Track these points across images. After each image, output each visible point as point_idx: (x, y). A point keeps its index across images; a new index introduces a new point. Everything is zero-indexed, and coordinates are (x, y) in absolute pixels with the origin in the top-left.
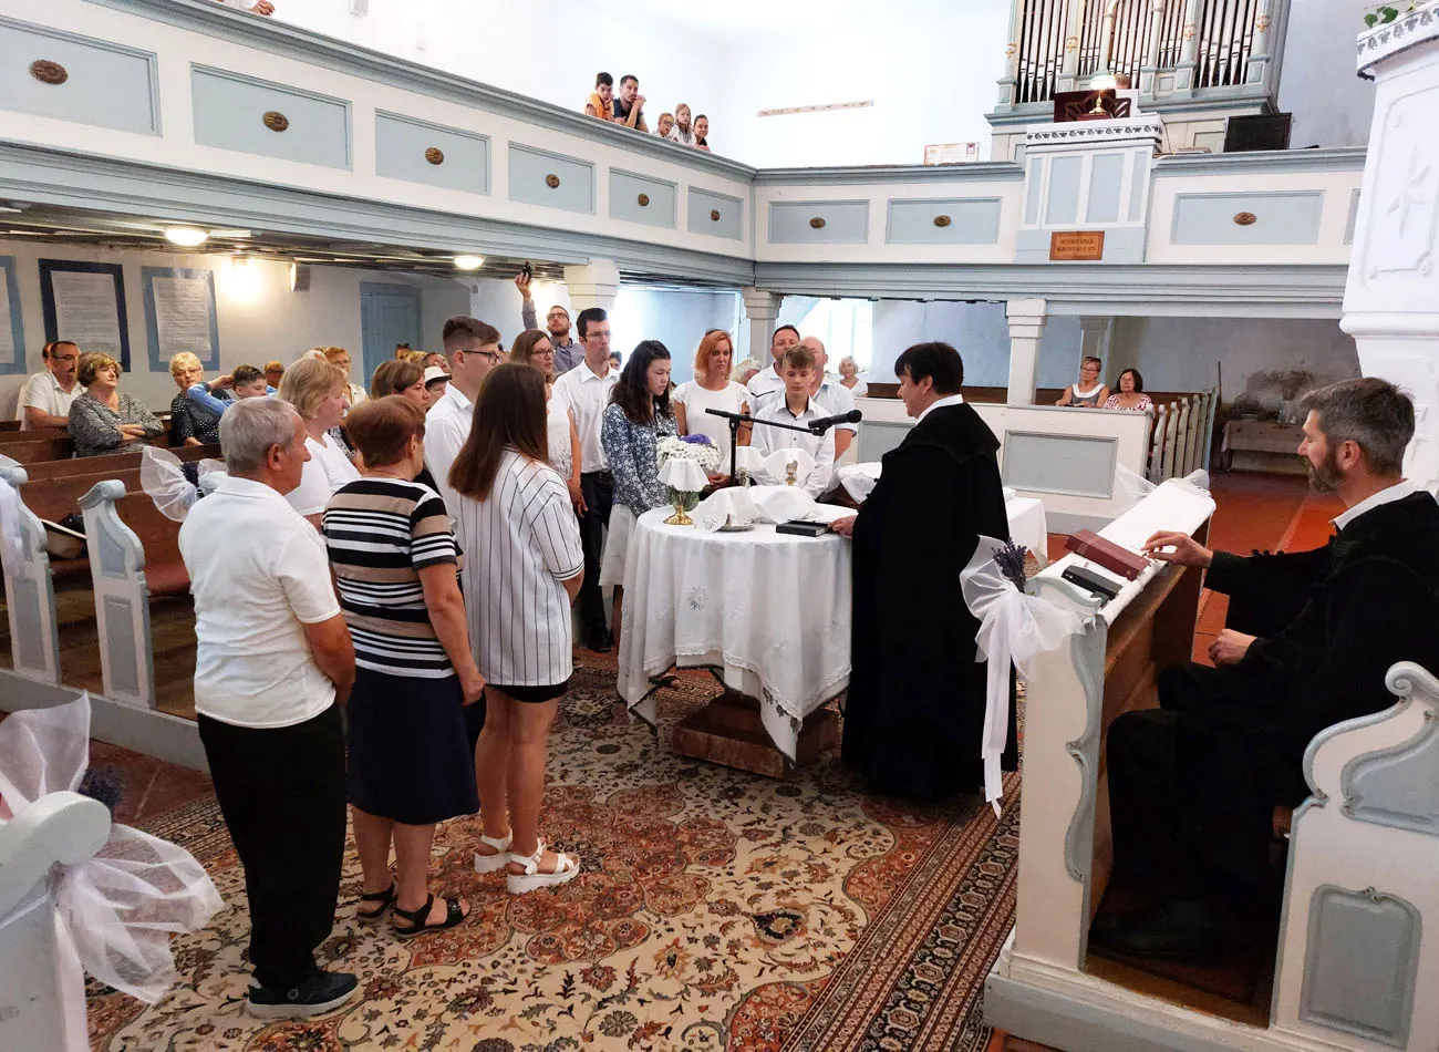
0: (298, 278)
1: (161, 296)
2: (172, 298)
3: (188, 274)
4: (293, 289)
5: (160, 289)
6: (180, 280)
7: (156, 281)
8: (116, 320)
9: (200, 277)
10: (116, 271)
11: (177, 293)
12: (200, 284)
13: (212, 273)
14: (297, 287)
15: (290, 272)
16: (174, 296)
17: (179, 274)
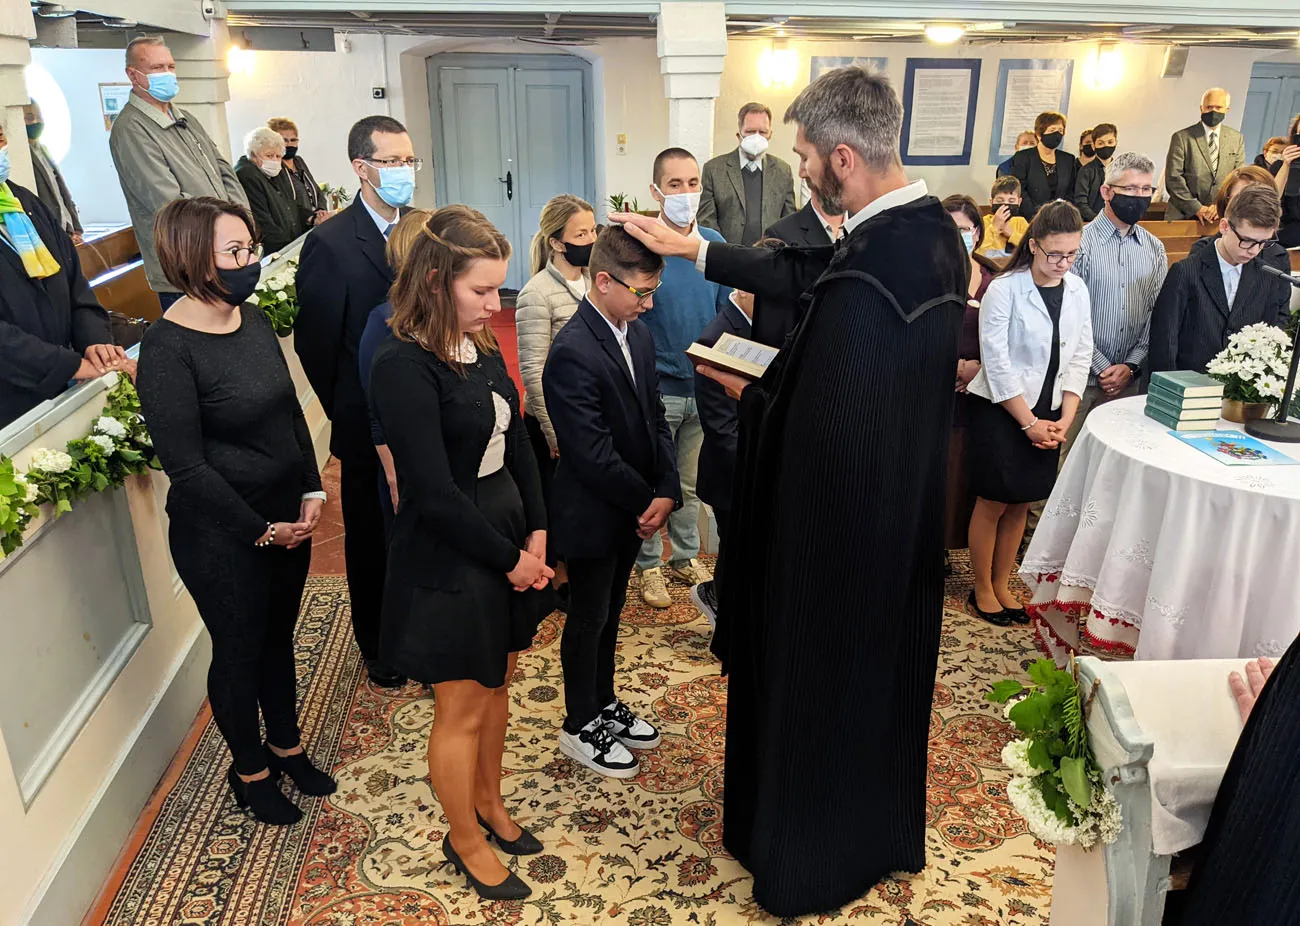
0: (1171, 63)
1: (1014, 88)
2: (1024, 91)
3: (1046, 64)
4: (1162, 75)
5: (1015, 81)
6: (1036, 72)
7: (1012, 73)
8: (964, 115)
9: (1058, 67)
10: (974, 65)
11: (1030, 84)
12: (1057, 75)
13: (1072, 62)
14: (1168, 73)
15: (1161, 55)
16: (1027, 88)
17: (1036, 64)
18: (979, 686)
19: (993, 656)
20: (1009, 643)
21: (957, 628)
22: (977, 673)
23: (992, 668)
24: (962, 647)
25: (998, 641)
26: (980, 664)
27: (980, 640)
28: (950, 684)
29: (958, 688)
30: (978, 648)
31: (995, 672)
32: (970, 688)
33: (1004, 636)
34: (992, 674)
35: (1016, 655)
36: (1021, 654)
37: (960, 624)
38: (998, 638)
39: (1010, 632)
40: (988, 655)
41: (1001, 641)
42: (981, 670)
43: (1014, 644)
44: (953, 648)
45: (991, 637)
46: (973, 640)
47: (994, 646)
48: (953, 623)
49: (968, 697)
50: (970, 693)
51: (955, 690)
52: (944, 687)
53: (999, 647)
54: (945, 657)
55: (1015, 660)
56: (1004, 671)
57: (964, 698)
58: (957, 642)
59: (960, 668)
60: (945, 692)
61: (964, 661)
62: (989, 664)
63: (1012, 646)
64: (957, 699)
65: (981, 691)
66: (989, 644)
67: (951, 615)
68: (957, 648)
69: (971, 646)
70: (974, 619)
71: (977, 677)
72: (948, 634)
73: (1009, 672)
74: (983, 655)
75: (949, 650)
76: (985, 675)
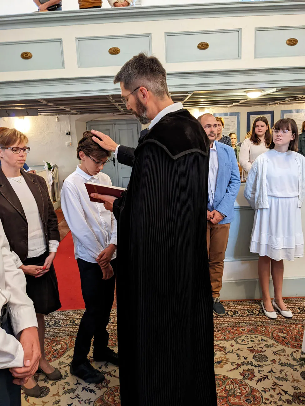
3: (298, 111)
6: (295, 113)
9: (302, 112)
10: (272, 113)
18: (277, 391)
19: (286, 369)
20: (294, 359)
21: (267, 349)
22: (276, 381)
23: (285, 377)
24: (269, 362)
25: (288, 358)
26: (278, 374)
27: (278, 357)
28: (260, 389)
29: (265, 392)
30: (277, 363)
31: (286, 380)
32: (272, 392)
33: (292, 355)
34: (284, 382)
35: (298, 367)
36: (301, 367)
37: (268, 346)
38: (288, 356)
39: (295, 352)
40: (283, 368)
41: (290, 358)
42: (278, 378)
43: (297, 360)
44: (264, 363)
45: (285, 355)
46: (275, 357)
47: (286, 362)
48: (265, 345)
49: (271, 399)
50: (272, 396)
51: (263, 393)
52: (257, 391)
53: (289, 362)
54: (260, 369)
55: (298, 371)
56: (291, 380)
57: (268, 400)
58: (266, 358)
59: (267, 377)
60: (257, 394)
61: (269, 372)
62: (283, 375)
63: (296, 362)
64: (264, 401)
65: (278, 394)
66: (284, 360)
67: (264, 340)
68: (266, 363)
69: (274, 361)
70: (276, 343)
71: (276, 384)
72: (261, 353)
73: (294, 380)
74: (280, 367)
75: (262, 364)
76: (280, 383)
